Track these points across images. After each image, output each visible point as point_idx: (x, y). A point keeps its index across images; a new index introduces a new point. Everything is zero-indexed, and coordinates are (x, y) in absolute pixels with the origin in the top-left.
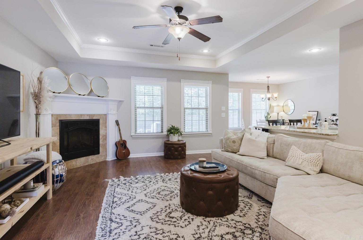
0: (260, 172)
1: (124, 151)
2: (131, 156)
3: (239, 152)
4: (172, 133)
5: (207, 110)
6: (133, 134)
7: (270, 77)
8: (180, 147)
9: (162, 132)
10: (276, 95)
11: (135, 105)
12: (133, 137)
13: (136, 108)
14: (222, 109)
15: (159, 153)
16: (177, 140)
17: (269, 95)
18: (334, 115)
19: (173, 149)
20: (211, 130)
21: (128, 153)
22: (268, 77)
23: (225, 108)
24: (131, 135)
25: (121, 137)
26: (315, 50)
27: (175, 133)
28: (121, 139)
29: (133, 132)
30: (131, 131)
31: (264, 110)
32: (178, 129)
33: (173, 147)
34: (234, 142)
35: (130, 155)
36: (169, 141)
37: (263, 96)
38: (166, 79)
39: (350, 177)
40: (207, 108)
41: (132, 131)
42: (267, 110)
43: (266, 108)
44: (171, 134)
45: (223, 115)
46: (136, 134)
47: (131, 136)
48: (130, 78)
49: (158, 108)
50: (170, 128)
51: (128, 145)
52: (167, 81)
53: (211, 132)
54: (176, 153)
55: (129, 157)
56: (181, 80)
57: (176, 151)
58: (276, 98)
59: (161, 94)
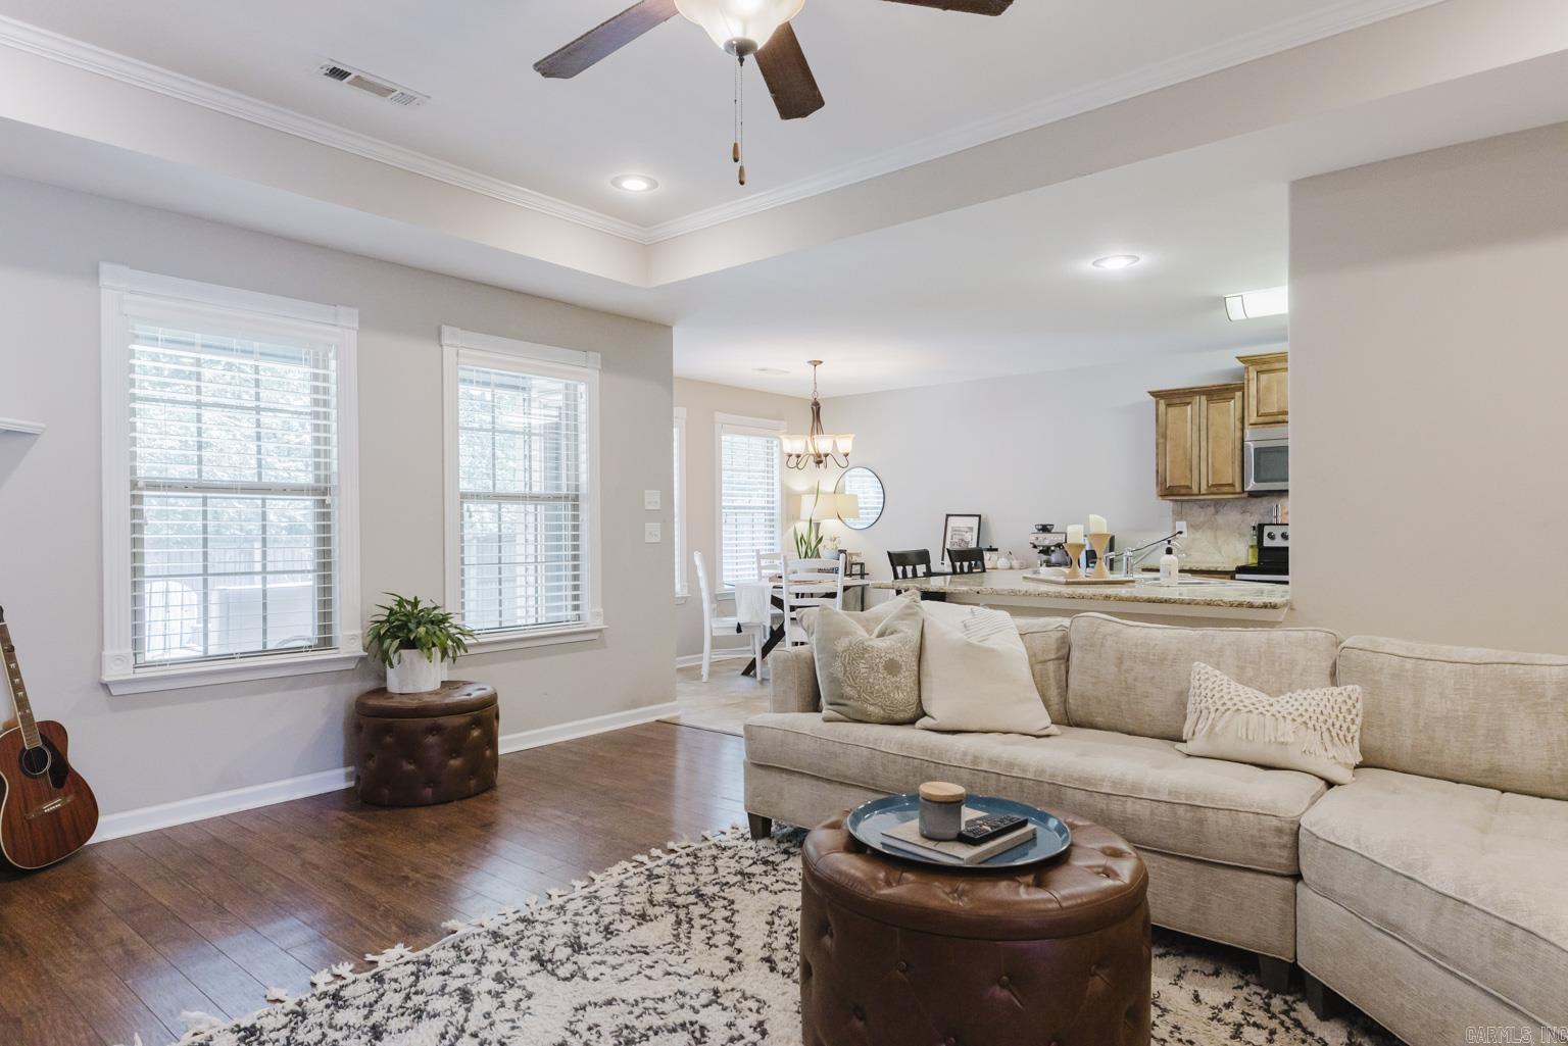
0: (1163, 805)
1: (48, 808)
2: (109, 828)
3: (922, 714)
4: (410, 644)
5: (575, 508)
6: (116, 671)
7: (821, 362)
8: (477, 722)
9: (326, 642)
10: (845, 444)
11: (133, 470)
12: (114, 691)
13: (136, 490)
14: (646, 500)
15: (310, 777)
16: (439, 686)
17: (823, 444)
18: (1045, 529)
19: (431, 740)
20: (601, 610)
21: (86, 811)
22: (815, 363)
23: (658, 499)
24: (106, 679)
25: (22, 703)
26: (1116, 263)
27: (434, 645)
28: (27, 718)
29: (120, 658)
30: (103, 649)
31: (764, 508)
32: (444, 619)
33: (436, 729)
34: (892, 667)
35: (101, 820)
36: (382, 691)
37: (795, 445)
38: (356, 312)
39: (1494, 770)
40: (576, 498)
41: (107, 653)
42: (773, 508)
43: (768, 502)
44: (405, 653)
45: (653, 532)
46: (142, 673)
47: (105, 686)
48: (96, 275)
49: (298, 490)
50: (387, 612)
51: (78, 758)
52: (361, 323)
53: (598, 624)
54: (455, 763)
55: (93, 840)
56: (446, 329)
57: (455, 752)
58: (846, 455)
59: (316, 402)
